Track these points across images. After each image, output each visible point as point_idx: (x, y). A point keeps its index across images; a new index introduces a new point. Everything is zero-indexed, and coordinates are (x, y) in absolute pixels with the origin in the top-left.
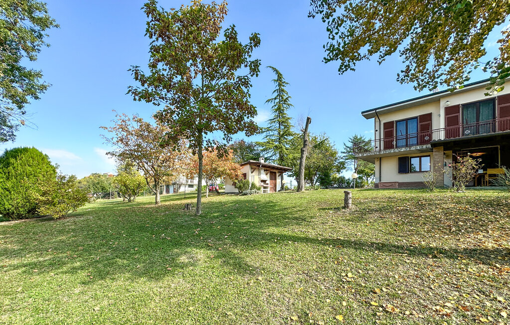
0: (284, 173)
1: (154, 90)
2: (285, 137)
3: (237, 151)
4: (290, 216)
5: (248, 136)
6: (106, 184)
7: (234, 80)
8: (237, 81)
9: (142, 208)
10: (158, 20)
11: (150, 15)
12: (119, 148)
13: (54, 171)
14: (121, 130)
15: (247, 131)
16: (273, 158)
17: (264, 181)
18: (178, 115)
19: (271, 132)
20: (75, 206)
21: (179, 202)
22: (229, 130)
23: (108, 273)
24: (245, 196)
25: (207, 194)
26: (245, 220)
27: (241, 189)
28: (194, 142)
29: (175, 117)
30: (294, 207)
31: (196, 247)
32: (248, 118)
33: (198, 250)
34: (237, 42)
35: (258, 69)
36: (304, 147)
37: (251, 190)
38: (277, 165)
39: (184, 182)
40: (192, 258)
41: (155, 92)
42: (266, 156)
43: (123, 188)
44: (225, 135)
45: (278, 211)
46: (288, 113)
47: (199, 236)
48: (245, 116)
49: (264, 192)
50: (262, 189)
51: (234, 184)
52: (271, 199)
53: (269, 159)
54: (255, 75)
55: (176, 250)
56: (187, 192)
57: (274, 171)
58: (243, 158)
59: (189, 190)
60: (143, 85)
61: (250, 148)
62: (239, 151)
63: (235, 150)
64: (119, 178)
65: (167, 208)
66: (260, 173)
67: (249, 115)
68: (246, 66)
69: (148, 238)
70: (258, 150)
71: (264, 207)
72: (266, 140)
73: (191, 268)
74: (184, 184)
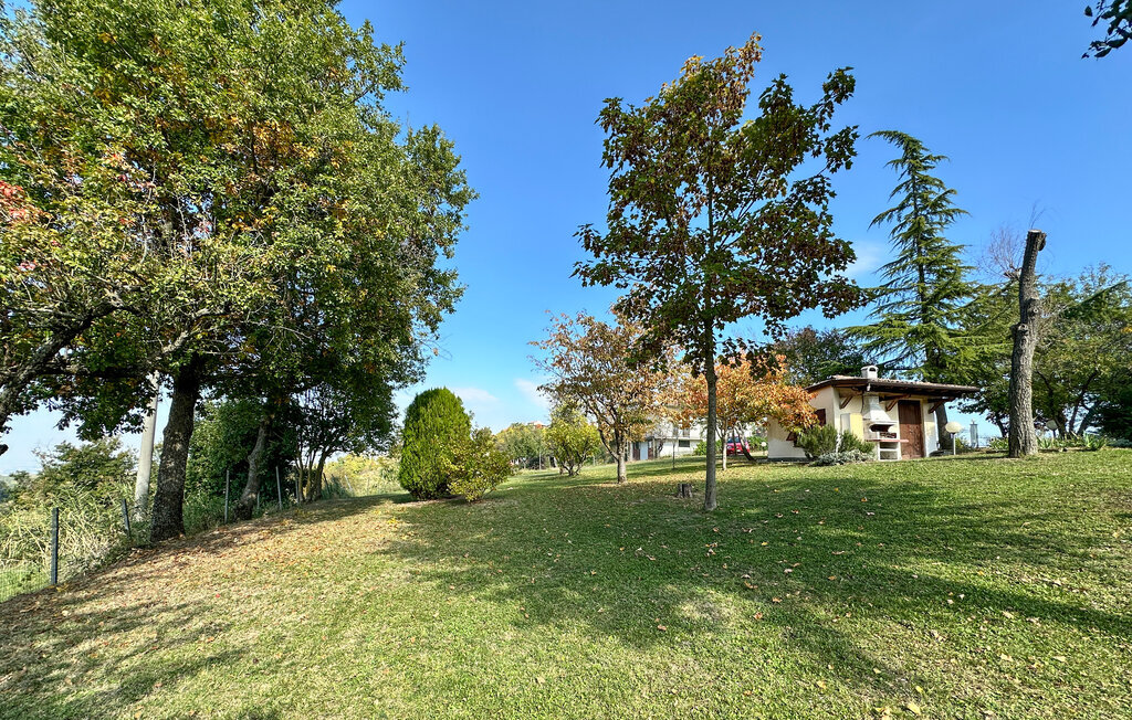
0: (947, 404)
1: (616, 259)
2: (946, 301)
3: (794, 357)
4: (994, 532)
5: (832, 317)
6: (533, 442)
7: (784, 194)
8: (793, 195)
9: (594, 488)
10: (623, 131)
11: (610, 127)
12: (554, 377)
13: (467, 423)
14: (558, 343)
15: (826, 304)
16: (907, 363)
17: (882, 428)
18: (660, 299)
19: (892, 295)
20: (494, 482)
21: (663, 479)
22: (779, 309)
23: (551, 613)
24: (827, 468)
25: (725, 461)
26: (835, 532)
27: (812, 451)
28: (695, 349)
29: (655, 302)
30: (1004, 505)
31: (716, 585)
32: (828, 272)
33: (720, 595)
34: (793, 107)
35: (851, 151)
36: (1024, 320)
37: (841, 450)
38: (919, 383)
39: (670, 435)
40: (709, 611)
41: (617, 263)
42: (881, 361)
43: (560, 450)
44: (768, 323)
45: (942, 511)
46: (947, 235)
47: (718, 559)
48: (821, 269)
49: (883, 456)
50: (878, 450)
51: (793, 438)
52: (914, 478)
53: (892, 368)
54: (843, 167)
55: (670, 586)
56: (677, 457)
57: (913, 398)
58: (812, 373)
59: (681, 452)
60: (597, 255)
61: (833, 343)
62: (799, 355)
63: (791, 355)
64: (554, 431)
65: (642, 491)
66: (866, 408)
67: (832, 265)
68: (816, 154)
69: (610, 550)
70: (856, 348)
71: (890, 500)
72: (877, 320)
73: (710, 635)
74: (669, 440)
